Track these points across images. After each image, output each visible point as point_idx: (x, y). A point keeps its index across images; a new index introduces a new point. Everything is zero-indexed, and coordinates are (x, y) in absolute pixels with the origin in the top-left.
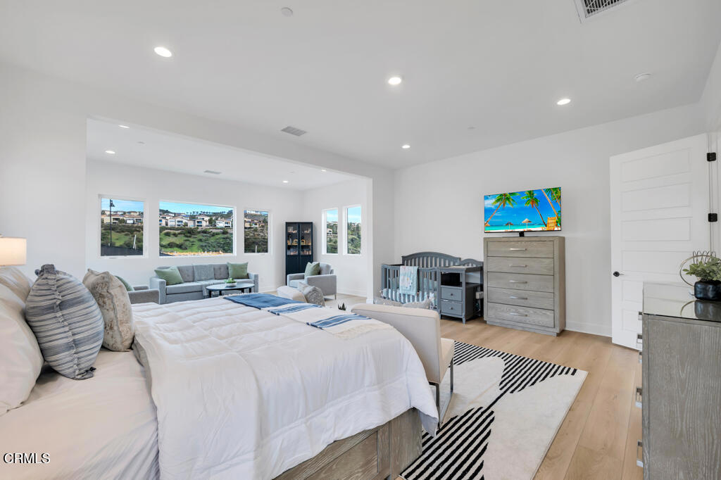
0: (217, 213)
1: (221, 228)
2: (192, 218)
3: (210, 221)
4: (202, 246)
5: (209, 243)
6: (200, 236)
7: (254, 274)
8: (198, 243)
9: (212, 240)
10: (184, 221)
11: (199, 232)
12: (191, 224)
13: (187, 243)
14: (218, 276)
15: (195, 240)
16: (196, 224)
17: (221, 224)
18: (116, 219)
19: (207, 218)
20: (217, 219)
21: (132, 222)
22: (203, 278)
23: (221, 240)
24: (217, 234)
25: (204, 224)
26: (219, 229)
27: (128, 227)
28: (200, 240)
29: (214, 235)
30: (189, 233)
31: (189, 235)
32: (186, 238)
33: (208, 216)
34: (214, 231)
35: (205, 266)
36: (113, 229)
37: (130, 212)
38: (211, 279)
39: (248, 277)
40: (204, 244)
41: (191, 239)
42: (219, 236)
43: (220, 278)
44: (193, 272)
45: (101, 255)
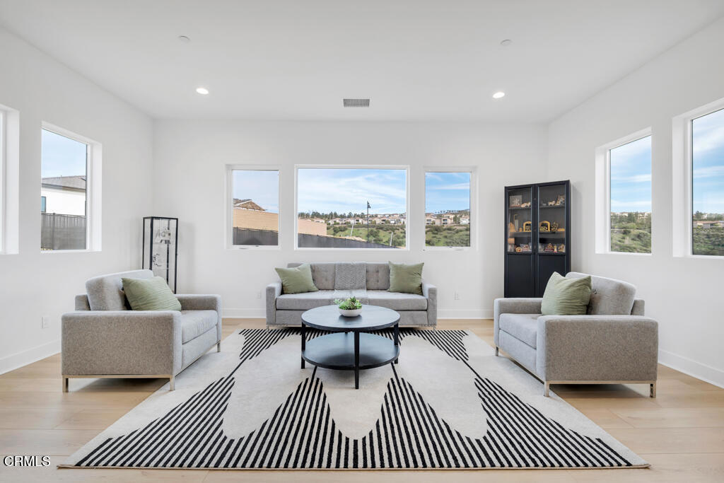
0: (462, 211)
1: (464, 225)
2: (439, 216)
3: (455, 219)
4: (447, 242)
5: (453, 240)
6: (445, 233)
7: (431, 286)
8: (443, 240)
9: (456, 236)
10: (432, 220)
11: (445, 230)
12: (438, 223)
13: (435, 240)
14: (372, 284)
15: (441, 237)
16: (443, 222)
17: (464, 221)
18: (384, 220)
19: (452, 216)
20: (461, 216)
21: (393, 222)
22: (348, 286)
23: (465, 237)
24: (461, 231)
25: (449, 221)
26: (462, 226)
27: (391, 226)
28: (446, 237)
29: (457, 232)
30: (437, 230)
31: (436, 232)
32: (434, 235)
33: (453, 214)
34: (458, 228)
35: (353, 266)
36: (381, 228)
37: (393, 215)
38: (361, 288)
39: (420, 291)
40: (449, 241)
41: (438, 236)
42: (462, 233)
43: (375, 287)
44: (334, 275)
45: (234, 244)
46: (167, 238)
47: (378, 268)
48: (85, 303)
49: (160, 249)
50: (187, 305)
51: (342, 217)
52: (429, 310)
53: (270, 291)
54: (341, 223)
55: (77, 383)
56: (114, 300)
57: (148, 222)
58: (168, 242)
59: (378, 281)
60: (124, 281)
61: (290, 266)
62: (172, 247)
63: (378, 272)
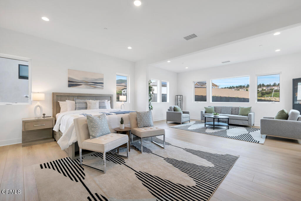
22: (225, 113)
39: (247, 115)
43: (234, 114)
44: (221, 110)
45: (195, 101)
46: (180, 100)
47: (236, 108)
48: (169, 110)
49: (179, 102)
50: (184, 113)
51: (268, 86)
52: (249, 121)
53: (202, 112)
54: (267, 89)
55: (169, 122)
56: (173, 110)
57: (177, 96)
58: (180, 101)
59: (236, 112)
60: (174, 107)
61: (209, 107)
62: (181, 102)
63: (236, 109)
